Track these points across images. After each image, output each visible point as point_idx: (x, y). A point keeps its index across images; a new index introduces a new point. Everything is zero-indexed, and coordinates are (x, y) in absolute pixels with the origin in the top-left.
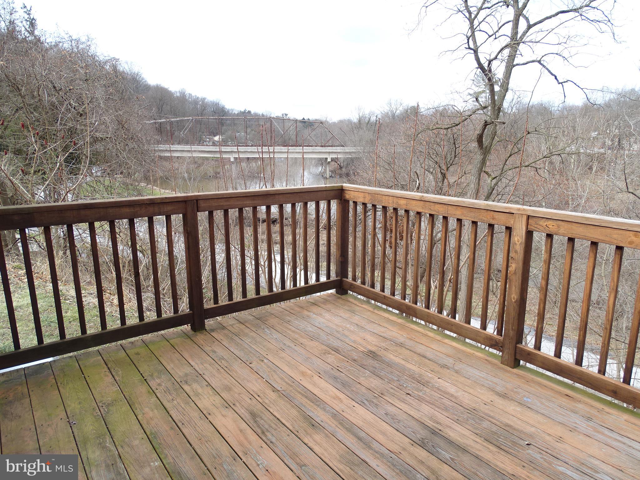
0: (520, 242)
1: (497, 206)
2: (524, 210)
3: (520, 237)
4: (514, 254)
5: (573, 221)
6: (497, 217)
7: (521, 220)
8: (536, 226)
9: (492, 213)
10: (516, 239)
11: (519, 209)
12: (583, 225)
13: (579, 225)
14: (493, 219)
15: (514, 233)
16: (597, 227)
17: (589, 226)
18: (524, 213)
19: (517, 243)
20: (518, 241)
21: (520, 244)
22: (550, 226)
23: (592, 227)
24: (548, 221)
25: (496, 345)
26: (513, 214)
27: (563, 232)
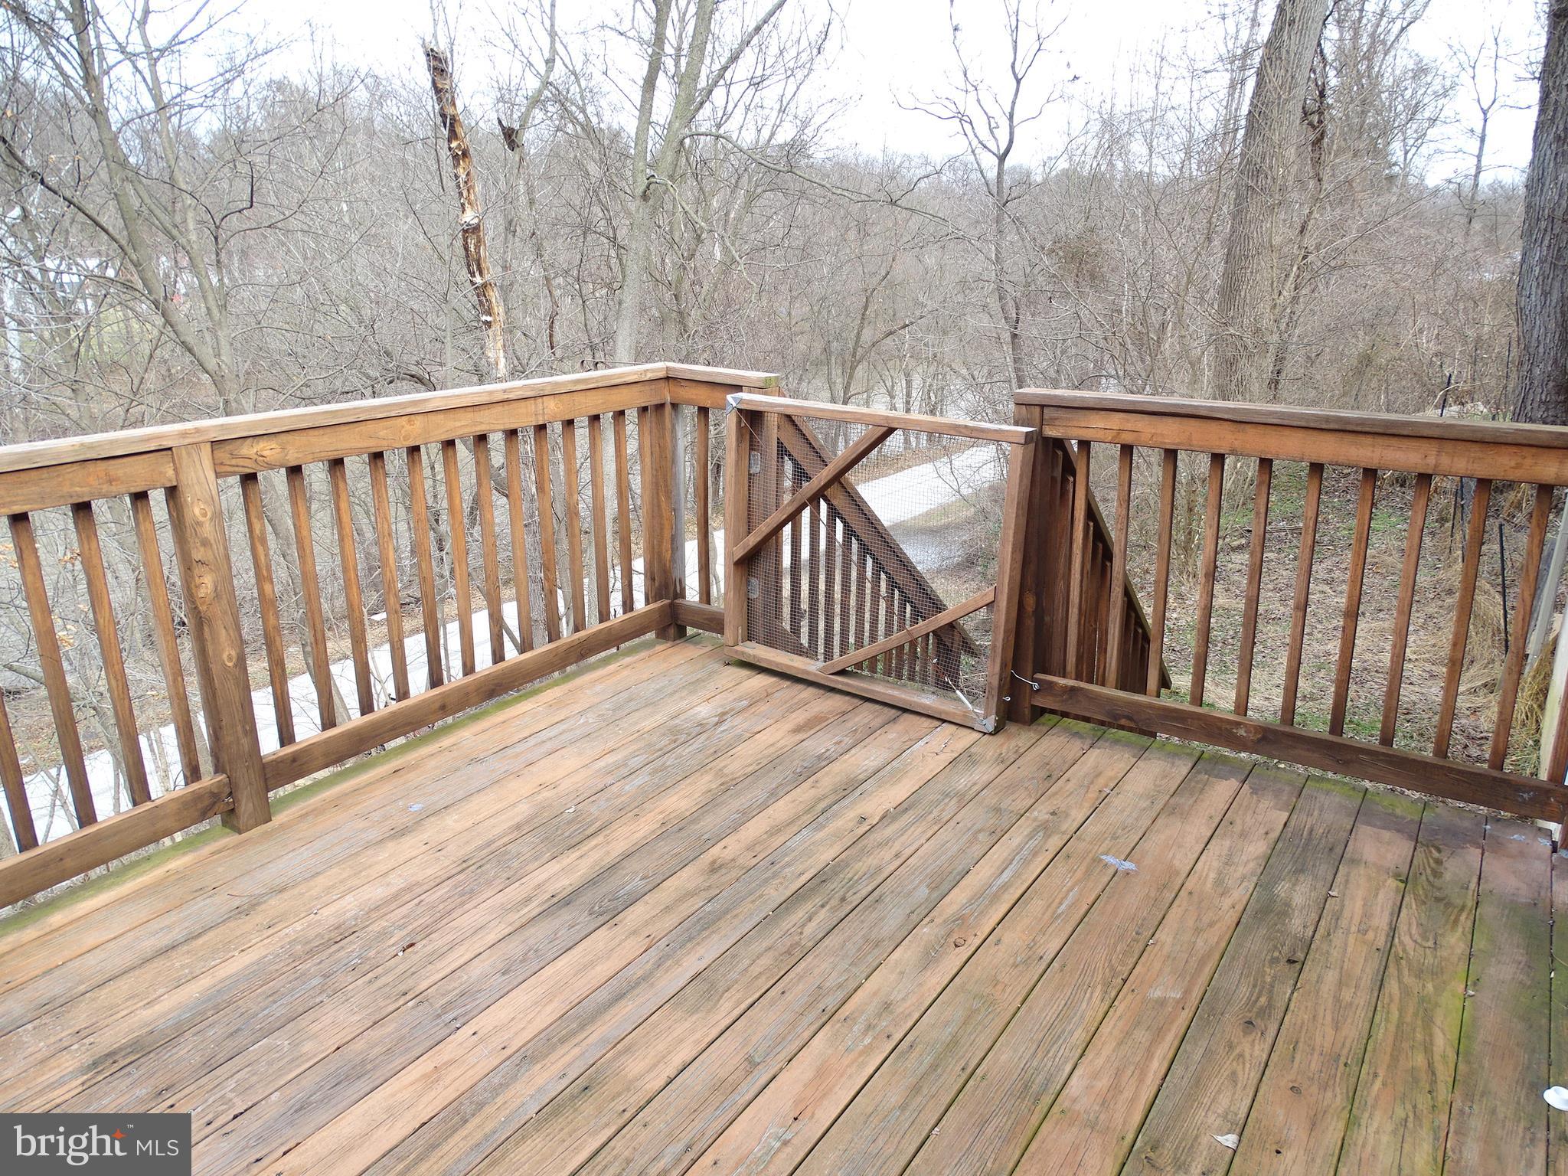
0: (209, 515)
1: (116, 441)
2: (198, 431)
3: (205, 502)
4: (202, 549)
5: (311, 425)
6: (120, 473)
7: (196, 459)
8: (234, 462)
9: (103, 465)
10: (197, 511)
11: (184, 434)
12: (328, 430)
13: (321, 431)
14: (110, 482)
15: (188, 496)
16: (351, 425)
17: (338, 428)
18: (200, 439)
19: (201, 519)
20: (205, 515)
21: (211, 519)
22: (265, 453)
23: (343, 428)
24: (258, 442)
25: (215, 803)
26: (170, 449)
27: (296, 455)
